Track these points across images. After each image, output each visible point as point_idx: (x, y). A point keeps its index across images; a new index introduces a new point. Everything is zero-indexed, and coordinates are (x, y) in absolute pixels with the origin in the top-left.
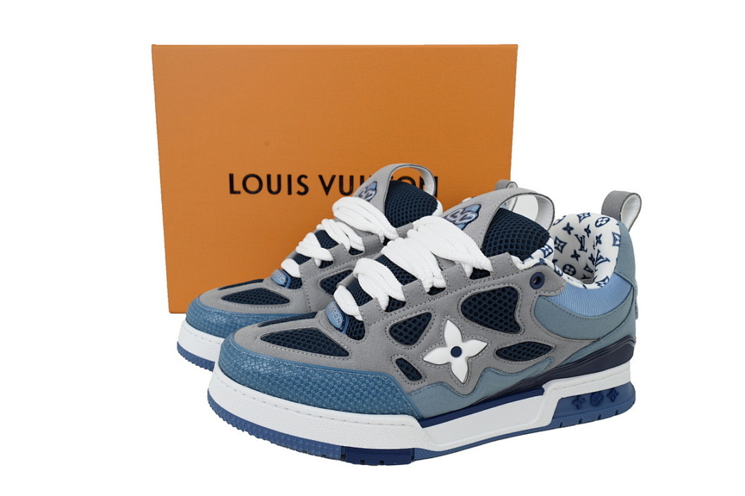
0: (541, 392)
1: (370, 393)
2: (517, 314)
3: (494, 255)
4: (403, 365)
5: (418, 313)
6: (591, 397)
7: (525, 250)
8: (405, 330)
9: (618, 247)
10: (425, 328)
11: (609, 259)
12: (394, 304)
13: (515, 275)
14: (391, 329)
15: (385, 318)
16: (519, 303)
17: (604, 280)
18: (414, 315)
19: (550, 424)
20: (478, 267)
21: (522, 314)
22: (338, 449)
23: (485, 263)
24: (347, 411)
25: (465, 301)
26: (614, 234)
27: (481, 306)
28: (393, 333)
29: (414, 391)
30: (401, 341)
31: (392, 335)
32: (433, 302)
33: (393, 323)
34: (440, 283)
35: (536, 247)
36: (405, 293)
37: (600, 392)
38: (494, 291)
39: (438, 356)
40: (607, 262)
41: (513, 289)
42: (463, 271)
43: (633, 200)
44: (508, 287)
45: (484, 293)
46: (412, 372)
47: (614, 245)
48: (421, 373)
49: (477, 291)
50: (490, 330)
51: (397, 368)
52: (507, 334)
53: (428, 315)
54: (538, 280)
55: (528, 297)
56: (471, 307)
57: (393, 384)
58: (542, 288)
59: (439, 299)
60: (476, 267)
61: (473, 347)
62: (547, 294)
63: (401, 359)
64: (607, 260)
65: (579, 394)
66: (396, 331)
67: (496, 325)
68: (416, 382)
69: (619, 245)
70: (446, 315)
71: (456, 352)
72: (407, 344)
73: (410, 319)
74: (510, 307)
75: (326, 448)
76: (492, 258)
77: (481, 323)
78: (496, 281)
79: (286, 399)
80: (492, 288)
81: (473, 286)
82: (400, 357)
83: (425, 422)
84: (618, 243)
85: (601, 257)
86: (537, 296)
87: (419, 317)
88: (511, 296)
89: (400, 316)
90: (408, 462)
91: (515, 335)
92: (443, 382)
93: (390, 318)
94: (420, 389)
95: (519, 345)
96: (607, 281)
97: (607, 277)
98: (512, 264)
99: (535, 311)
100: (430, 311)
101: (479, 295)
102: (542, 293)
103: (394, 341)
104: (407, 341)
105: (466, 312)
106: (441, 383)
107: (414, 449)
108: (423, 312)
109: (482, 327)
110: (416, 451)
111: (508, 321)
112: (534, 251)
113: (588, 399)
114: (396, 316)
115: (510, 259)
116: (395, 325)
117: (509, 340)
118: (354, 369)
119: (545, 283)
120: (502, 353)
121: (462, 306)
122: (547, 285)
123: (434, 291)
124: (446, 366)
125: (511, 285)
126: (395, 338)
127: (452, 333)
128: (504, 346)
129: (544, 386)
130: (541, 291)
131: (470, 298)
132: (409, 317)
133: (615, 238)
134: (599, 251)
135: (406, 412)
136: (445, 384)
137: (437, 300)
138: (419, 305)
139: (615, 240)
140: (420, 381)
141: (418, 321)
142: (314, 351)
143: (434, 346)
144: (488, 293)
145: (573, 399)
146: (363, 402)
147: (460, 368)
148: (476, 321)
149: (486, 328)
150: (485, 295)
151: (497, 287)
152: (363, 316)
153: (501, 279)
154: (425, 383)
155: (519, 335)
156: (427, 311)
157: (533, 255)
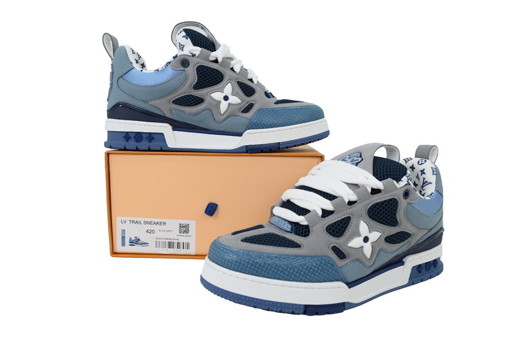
0: (403, 264)
1: (318, 269)
2: (397, 214)
3: (384, 179)
4: (336, 250)
5: (343, 217)
6: (426, 266)
7: (398, 177)
8: (336, 228)
9: (435, 176)
10: (347, 226)
11: (432, 182)
12: (326, 213)
13: (396, 191)
14: (327, 228)
15: (322, 222)
16: (399, 207)
17: (431, 195)
18: (340, 218)
19: (408, 283)
20: (375, 187)
21: (400, 215)
22: (302, 307)
23: (379, 184)
24: (305, 282)
25: (369, 208)
26: (432, 168)
27: (379, 211)
28: (329, 231)
29: (344, 266)
30: (334, 235)
31: (327, 232)
32: (351, 210)
33: (327, 225)
34: (354, 198)
35: (403, 174)
36: (333, 205)
37: (430, 262)
38: (385, 201)
39: (356, 242)
40: (430, 184)
41: (395, 199)
42: (367, 190)
43: (434, 149)
44: (393, 199)
45: (380, 202)
46: (341, 254)
47: (433, 174)
48: (346, 254)
49: (376, 202)
50: (383, 225)
51: (333, 252)
52: (391, 227)
53: (349, 218)
54: (406, 194)
55: (403, 203)
56: (373, 212)
57: (331, 262)
58: (408, 199)
59: (355, 207)
60: (374, 188)
61: (374, 236)
62: (411, 202)
63: (334, 246)
64: (430, 183)
65: (420, 263)
66: (330, 229)
67: (386, 222)
68: (343, 260)
69: (436, 174)
70: (360, 216)
71: (366, 239)
72: (337, 237)
73: (338, 221)
74: (394, 210)
75: (295, 306)
76: (383, 181)
77: (378, 222)
78: (386, 195)
79: (267, 277)
80: (384, 199)
81: (373, 199)
82: (333, 245)
83: (351, 285)
84: (435, 173)
85: (426, 182)
86: (406, 203)
87: (343, 219)
88: (394, 204)
89: (331, 220)
90: (342, 311)
91: (395, 228)
92: (358, 259)
93: (325, 222)
94: (346, 264)
95: (397, 234)
96: (433, 195)
97: (432, 193)
98: (394, 184)
99: (406, 213)
100: (350, 215)
101: (377, 204)
102: (409, 201)
103: (329, 235)
104: (338, 234)
105: (370, 215)
106: (357, 260)
107: (344, 303)
108: (346, 216)
109: (378, 224)
110: (345, 304)
111: (392, 219)
112: (402, 177)
113: (424, 266)
114: (329, 220)
115: (393, 182)
116: (329, 226)
117: (392, 231)
118: (307, 255)
119: (410, 196)
120: (388, 239)
121: (368, 211)
122: (411, 196)
123: (351, 203)
124: (361, 249)
125: (394, 197)
126: (330, 234)
127: (363, 228)
128: (389, 235)
129: (403, 260)
130: (408, 201)
131: (372, 206)
132: (337, 220)
133: (433, 170)
134: (424, 179)
135: (339, 279)
136: (360, 260)
137: (353, 208)
138: (343, 212)
139: (433, 171)
140: (345, 260)
141: (343, 222)
142: (279, 245)
143: (354, 237)
144: (382, 203)
145: (417, 267)
146: (315, 275)
147: (368, 249)
148: (376, 220)
149: (381, 224)
150: (381, 204)
151: (387, 199)
152: (308, 221)
153: (389, 194)
154: (349, 260)
155: (397, 227)
156: (348, 215)
157: (402, 179)
